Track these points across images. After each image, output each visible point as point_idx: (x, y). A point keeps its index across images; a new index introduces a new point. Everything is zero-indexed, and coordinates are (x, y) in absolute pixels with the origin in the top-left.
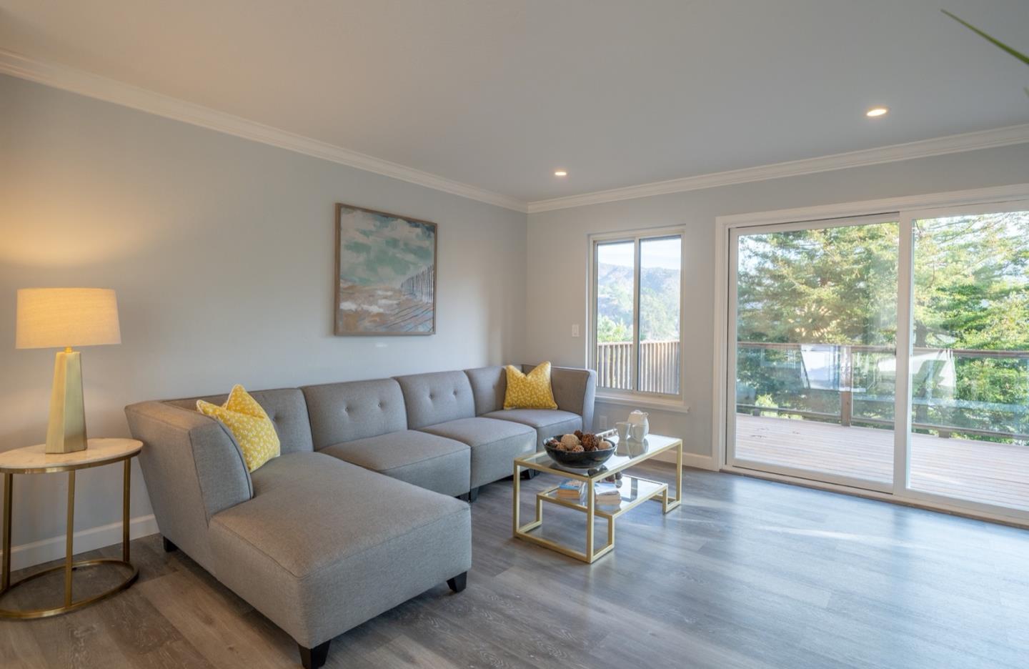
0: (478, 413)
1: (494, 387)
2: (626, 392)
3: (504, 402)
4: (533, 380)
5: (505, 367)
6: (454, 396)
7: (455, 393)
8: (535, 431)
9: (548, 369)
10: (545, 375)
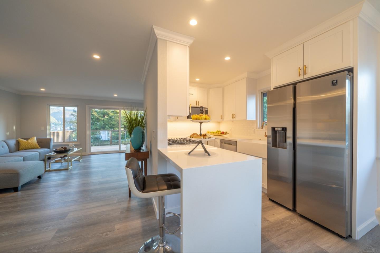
0: (11, 151)
1: (15, 145)
2: (62, 142)
3: (19, 148)
4: (31, 142)
5: (17, 139)
6: (2, 148)
7: (2, 147)
8: (38, 153)
9: (35, 138)
10: (35, 140)
